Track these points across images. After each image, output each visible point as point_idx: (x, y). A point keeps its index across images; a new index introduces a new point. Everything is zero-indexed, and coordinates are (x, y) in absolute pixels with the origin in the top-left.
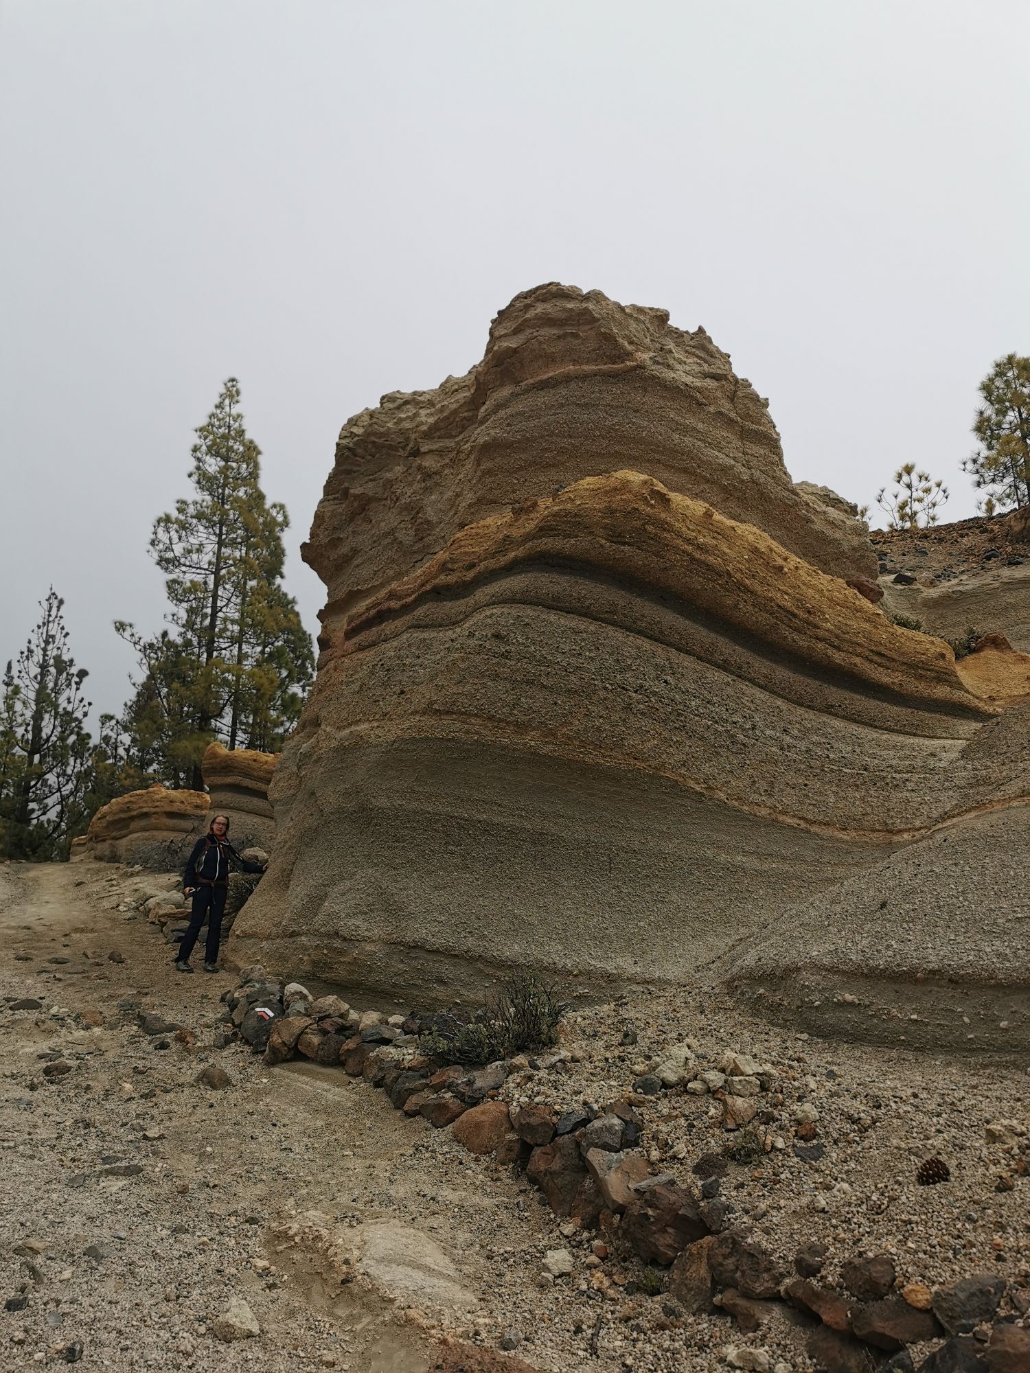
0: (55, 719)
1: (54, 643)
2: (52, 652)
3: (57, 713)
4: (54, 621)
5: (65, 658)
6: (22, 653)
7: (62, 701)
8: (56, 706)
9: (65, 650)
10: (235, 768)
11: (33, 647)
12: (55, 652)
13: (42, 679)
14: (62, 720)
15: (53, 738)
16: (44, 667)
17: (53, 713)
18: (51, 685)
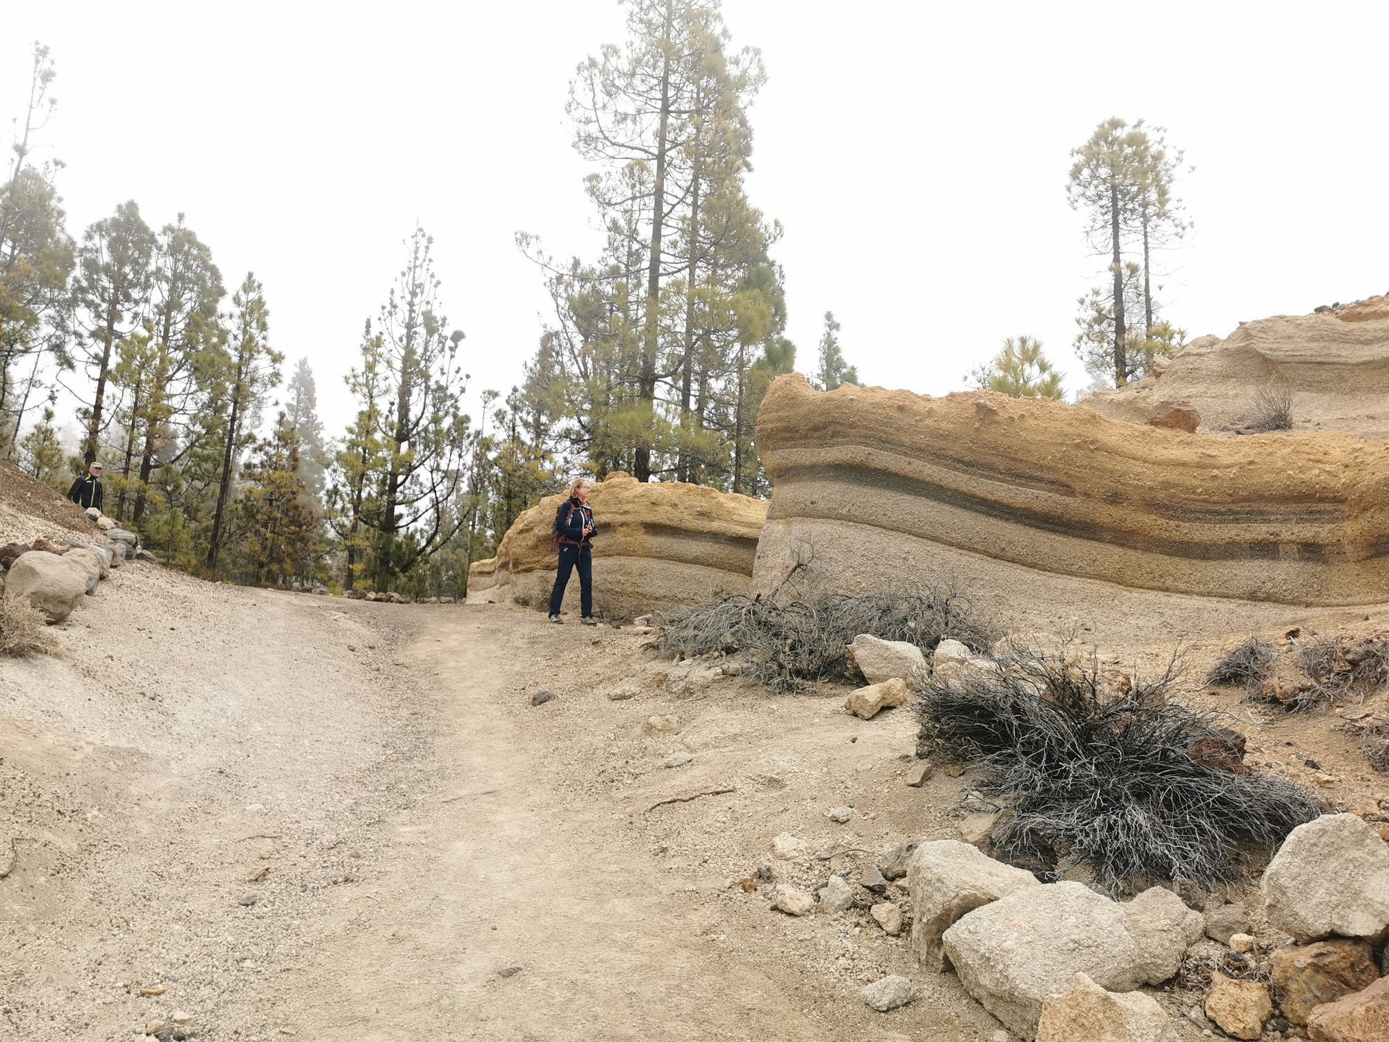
0: (426, 394)
1: (422, 293)
2: (420, 308)
3: (427, 388)
4: (421, 266)
5: (438, 313)
6: (383, 308)
7: (434, 371)
8: (427, 377)
9: (436, 304)
10: (852, 426)
11: (397, 301)
12: (424, 308)
13: (408, 343)
14: (434, 397)
15: (424, 422)
16: (410, 326)
17: (423, 387)
18: (420, 351)
